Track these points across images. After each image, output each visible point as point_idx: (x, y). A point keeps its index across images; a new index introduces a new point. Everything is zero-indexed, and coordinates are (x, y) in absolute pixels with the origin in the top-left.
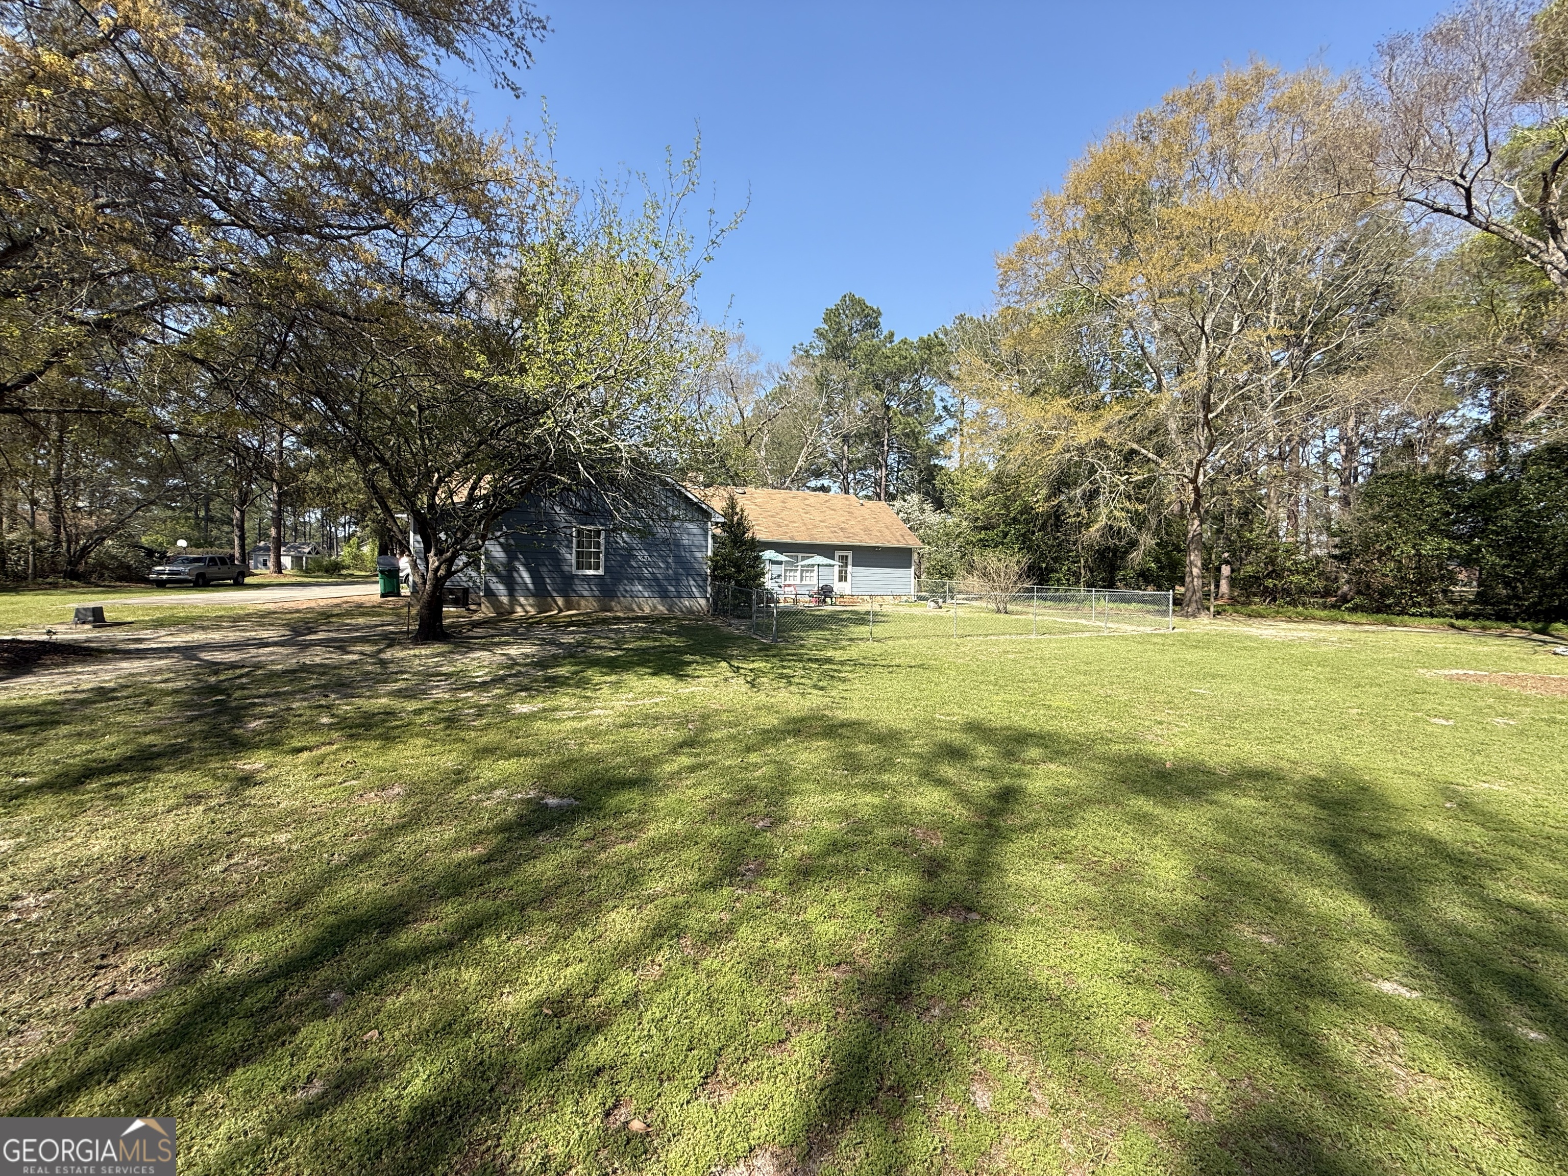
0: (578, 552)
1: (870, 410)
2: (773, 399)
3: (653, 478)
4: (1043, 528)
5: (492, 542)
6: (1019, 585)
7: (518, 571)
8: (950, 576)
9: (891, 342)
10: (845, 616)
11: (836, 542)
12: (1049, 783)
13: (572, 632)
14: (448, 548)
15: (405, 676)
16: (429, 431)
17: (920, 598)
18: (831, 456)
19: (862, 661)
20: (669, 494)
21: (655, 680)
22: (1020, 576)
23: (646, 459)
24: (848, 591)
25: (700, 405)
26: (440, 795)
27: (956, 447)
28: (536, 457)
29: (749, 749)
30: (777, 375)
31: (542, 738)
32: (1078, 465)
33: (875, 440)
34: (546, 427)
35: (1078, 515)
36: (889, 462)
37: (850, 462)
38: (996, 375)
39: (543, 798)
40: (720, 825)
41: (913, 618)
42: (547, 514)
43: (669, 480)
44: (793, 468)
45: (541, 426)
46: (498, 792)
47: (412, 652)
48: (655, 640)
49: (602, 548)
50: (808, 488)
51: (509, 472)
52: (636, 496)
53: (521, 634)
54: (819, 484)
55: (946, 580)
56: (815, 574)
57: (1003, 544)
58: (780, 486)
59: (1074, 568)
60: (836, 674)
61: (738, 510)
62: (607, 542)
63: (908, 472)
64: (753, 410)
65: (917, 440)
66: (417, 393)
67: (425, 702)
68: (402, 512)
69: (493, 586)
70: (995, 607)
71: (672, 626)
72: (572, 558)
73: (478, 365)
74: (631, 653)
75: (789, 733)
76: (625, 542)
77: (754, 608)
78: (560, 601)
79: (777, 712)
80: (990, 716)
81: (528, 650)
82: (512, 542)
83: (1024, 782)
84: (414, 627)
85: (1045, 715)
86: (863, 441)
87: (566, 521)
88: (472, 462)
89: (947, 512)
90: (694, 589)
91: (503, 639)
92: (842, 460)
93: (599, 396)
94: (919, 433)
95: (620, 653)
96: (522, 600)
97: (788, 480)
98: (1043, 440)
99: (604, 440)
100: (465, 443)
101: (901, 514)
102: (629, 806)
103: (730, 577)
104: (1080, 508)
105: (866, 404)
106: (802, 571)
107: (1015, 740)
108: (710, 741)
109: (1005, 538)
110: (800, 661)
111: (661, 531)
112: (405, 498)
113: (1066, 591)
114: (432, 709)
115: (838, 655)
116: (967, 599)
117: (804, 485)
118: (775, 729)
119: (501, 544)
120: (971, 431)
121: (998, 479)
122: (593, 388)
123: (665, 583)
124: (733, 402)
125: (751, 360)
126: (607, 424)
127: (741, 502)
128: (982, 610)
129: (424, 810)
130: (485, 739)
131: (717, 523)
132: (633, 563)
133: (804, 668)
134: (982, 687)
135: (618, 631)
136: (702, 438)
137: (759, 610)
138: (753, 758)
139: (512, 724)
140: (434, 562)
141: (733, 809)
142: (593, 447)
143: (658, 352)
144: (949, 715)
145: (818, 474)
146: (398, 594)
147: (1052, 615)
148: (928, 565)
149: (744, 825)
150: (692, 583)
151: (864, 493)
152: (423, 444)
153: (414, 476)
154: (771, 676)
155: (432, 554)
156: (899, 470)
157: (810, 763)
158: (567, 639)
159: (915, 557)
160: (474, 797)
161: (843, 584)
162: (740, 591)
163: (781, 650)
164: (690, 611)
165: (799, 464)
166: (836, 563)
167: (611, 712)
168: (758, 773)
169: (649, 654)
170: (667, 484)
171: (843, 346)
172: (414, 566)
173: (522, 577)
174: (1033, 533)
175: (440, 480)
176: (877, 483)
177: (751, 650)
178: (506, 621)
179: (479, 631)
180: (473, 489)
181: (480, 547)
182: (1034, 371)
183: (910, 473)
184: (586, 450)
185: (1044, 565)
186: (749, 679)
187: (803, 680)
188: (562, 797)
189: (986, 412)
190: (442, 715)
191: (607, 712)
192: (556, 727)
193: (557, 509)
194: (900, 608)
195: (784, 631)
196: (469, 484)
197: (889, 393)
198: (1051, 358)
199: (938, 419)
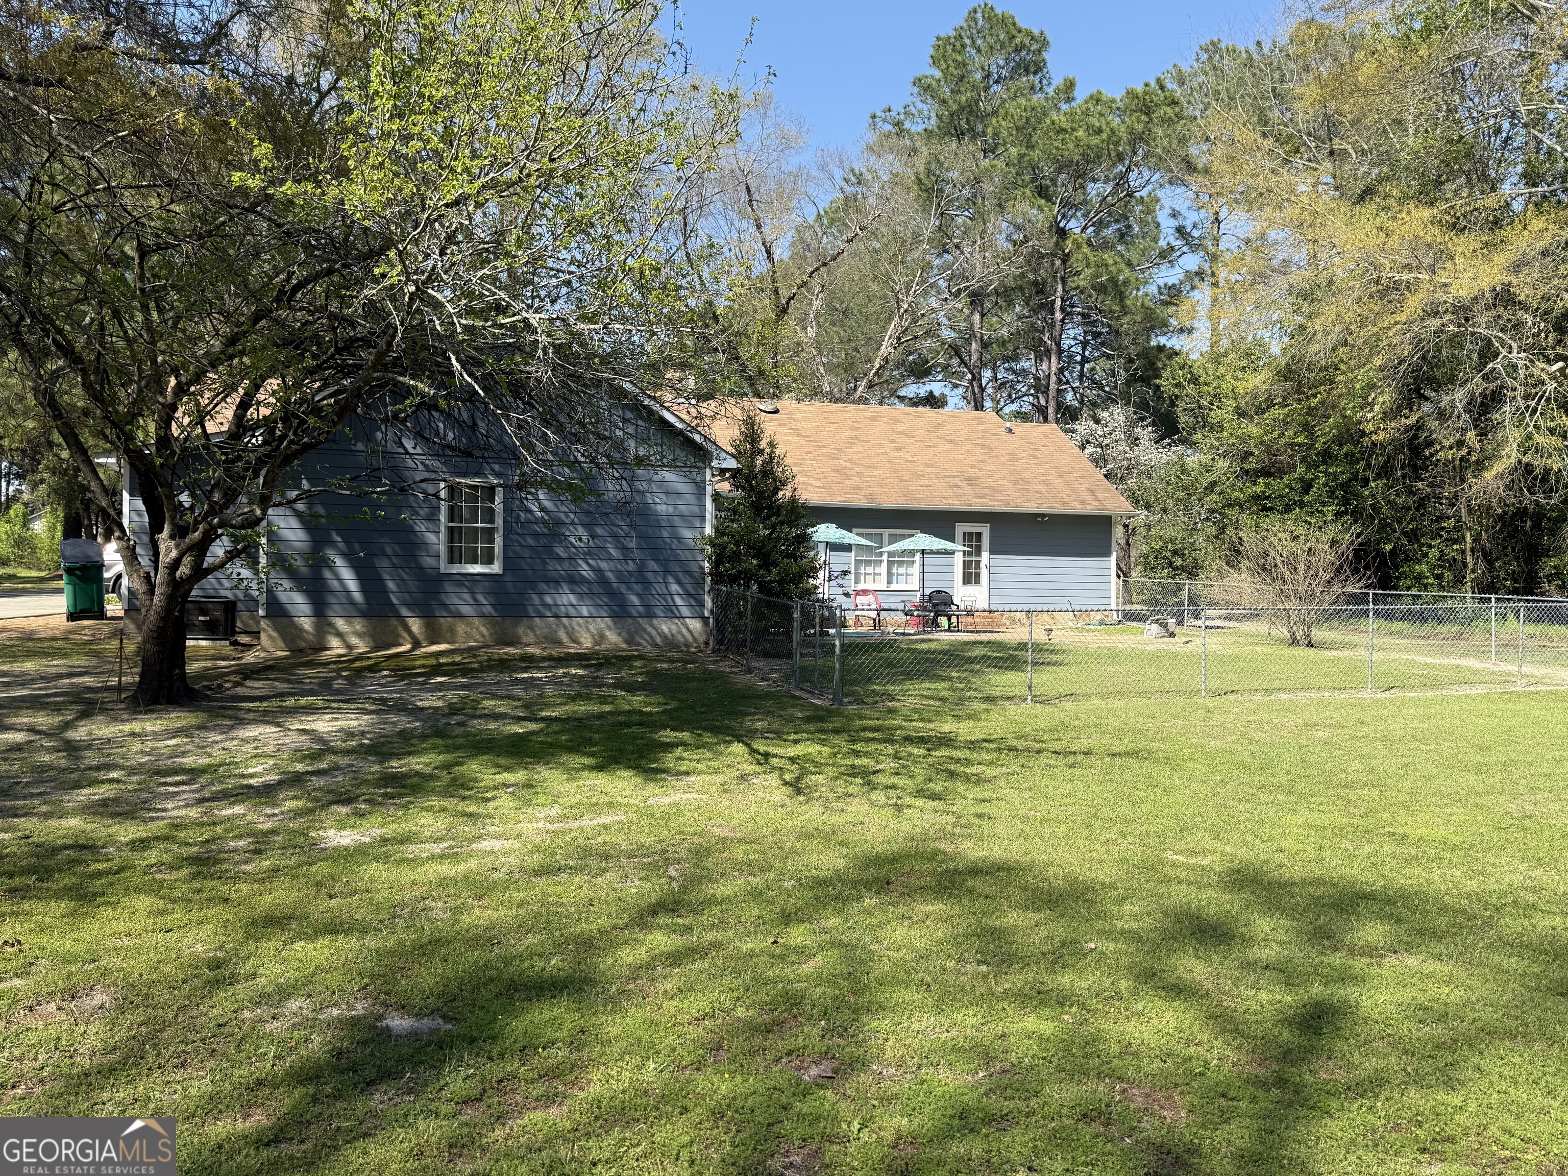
0: (451, 530)
1: (1026, 240)
2: (832, 221)
3: (598, 383)
4: (1384, 471)
5: (280, 510)
6: (1337, 588)
7: (331, 567)
8: (1192, 571)
9: (1069, 100)
10: (978, 652)
11: (956, 504)
12: (1407, 995)
13: (440, 687)
14: (197, 522)
15: (114, 775)
16: (158, 295)
17: (1130, 616)
18: (947, 334)
19: (1015, 743)
20: (629, 415)
21: (600, 781)
22: (1338, 571)
23: (582, 345)
24: (982, 604)
25: (686, 237)
26: (182, 1008)
27: (1202, 311)
28: (367, 343)
29: (787, 918)
30: (838, 174)
31: (379, 897)
32: (1456, 341)
33: (1036, 300)
34: (387, 282)
35: (1460, 444)
36: (1066, 343)
37: (985, 345)
38: (1286, 161)
39: (381, 1017)
40: (733, 1074)
41: (1113, 656)
42: (387, 454)
43: (627, 386)
44: (870, 360)
45: (376, 281)
46: (294, 1005)
47: (127, 728)
48: (603, 700)
49: (499, 521)
50: (902, 399)
51: (311, 372)
52: (562, 418)
53: (338, 692)
54: (922, 390)
55: (1182, 579)
56: (916, 569)
57: (1302, 505)
58: (847, 397)
59: (1452, 551)
60: (959, 769)
61: (763, 444)
62: (508, 510)
63: (1104, 364)
64: (793, 244)
65: (1121, 297)
66: (136, 221)
67: (152, 825)
68: (107, 453)
69: (283, 597)
70: (1284, 632)
71: (636, 673)
72: (438, 541)
73: (256, 162)
74: (556, 727)
75: (868, 885)
76: (543, 509)
77: (797, 636)
78: (415, 625)
79: (842, 844)
80: (1278, 857)
81: (353, 721)
82: (321, 510)
83: (1352, 992)
84: (131, 678)
85: (1394, 856)
86: (1010, 304)
87: (427, 469)
88: (242, 353)
89: (1183, 441)
90: (679, 601)
91: (303, 701)
92: (968, 341)
93: (489, 220)
94: (1126, 283)
95: (533, 726)
96: (340, 623)
97: (862, 385)
98: (1383, 294)
99: (500, 309)
100: (227, 316)
101: (1090, 449)
102: (550, 1033)
103: (748, 576)
104: (1464, 431)
105: (1018, 228)
106: (890, 564)
107: (1333, 906)
108: (712, 901)
109: (1307, 492)
110: (891, 741)
111: (612, 489)
112: (114, 425)
113: (1437, 600)
114: (166, 838)
115: (964, 730)
116: (1228, 618)
117: (893, 394)
118: (839, 878)
119: (298, 515)
120: (1234, 277)
121: (1287, 374)
122: (478, 205)
123: (623, 588)
124: (753, 229)
125: (786, 144)
126: (504, 276)
127: (770, 428)
128: (1258, 640)
129: (152, 1037)
130: (269, 898)
131: (723, 471)
132: (560, 551)
133: (896, 757)
134: (1263, 796)
135: (529, 683)
136: (692, 302)
137: (807, 642)
138: (797, 935)
139: (322, 869)
140: (168, 549)
141: (758, 1041)
142: (479, 323)
143: (605, 132)
144: (1193, 853)
145: (921, 371)
146: (100, 614)
147: (1406, 649)
148: (1145, 549)
149: (779, 1075)
150: (675, 588)
151: (1014, 407)
152: (148, 320)
153: (131, 382)
154: (831, 771)
155: (165, 534)
156: (1085, 360)
157: (911, 949)
158: (428, 701)
159: (1118, 533)
160: (247, 1014)
161: (971, 589)
162: (769, 604)
163: (850, 718)
164: (671, 643)
165: (884, 351)
166: (958, 547)
167: (517, 845)
168: (807, 968)
169: (590, 728)
170: (624, 394)
171: (971, 110)
172: (130, 556)
173: (340, 580)
174: (1366, 482)
175: (181, 390)
176: (1041, 387)
177: (790, 720)
178: (310, 664)
179: (257, 686)
180: (243, 406)
181: (258, 521)
182: (1364, 152)
183: (1107, 364)
184: (465, 327)
185: (1388, 547)
186: (787, 777)
187: (894, 780)
188: (419, 1015)
189: (1263, 236)
190: (187, 851)
191: (508, 844)
192: (407, 875)
193: (409, 444)
194: (1089, 637)
195: (854, 683)
196: (235, 398)
197: (1065, 204)
198: (1399, 122)
199: (1166, 254)
